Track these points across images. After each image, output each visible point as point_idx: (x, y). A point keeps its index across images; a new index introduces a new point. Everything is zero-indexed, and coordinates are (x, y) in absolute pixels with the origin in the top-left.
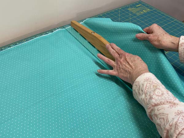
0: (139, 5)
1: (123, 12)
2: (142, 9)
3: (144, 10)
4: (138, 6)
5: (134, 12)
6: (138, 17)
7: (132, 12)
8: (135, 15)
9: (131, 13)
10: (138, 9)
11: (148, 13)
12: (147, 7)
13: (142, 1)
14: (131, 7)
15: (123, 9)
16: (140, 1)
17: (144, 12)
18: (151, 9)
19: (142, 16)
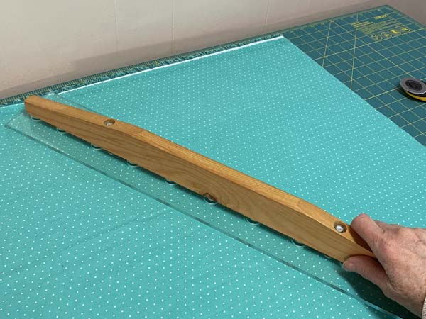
0: (383, 17)
1: (339, 30)
2: (389, 26)
3: (395, 29)
4: (380, 17)
5: (367, 32)
6: (376, 46)
7: (363, 31)
8: (368, 40)
9: (360, 34)
10: (380, 26)
11: (404, 37)
12: (404, 22)
13: (390, 7)
14: (361, 19)
15: (339, 22)
16: (386, 6)
17: (394, 34)
18: (413, 27)
19: (385, 43)
